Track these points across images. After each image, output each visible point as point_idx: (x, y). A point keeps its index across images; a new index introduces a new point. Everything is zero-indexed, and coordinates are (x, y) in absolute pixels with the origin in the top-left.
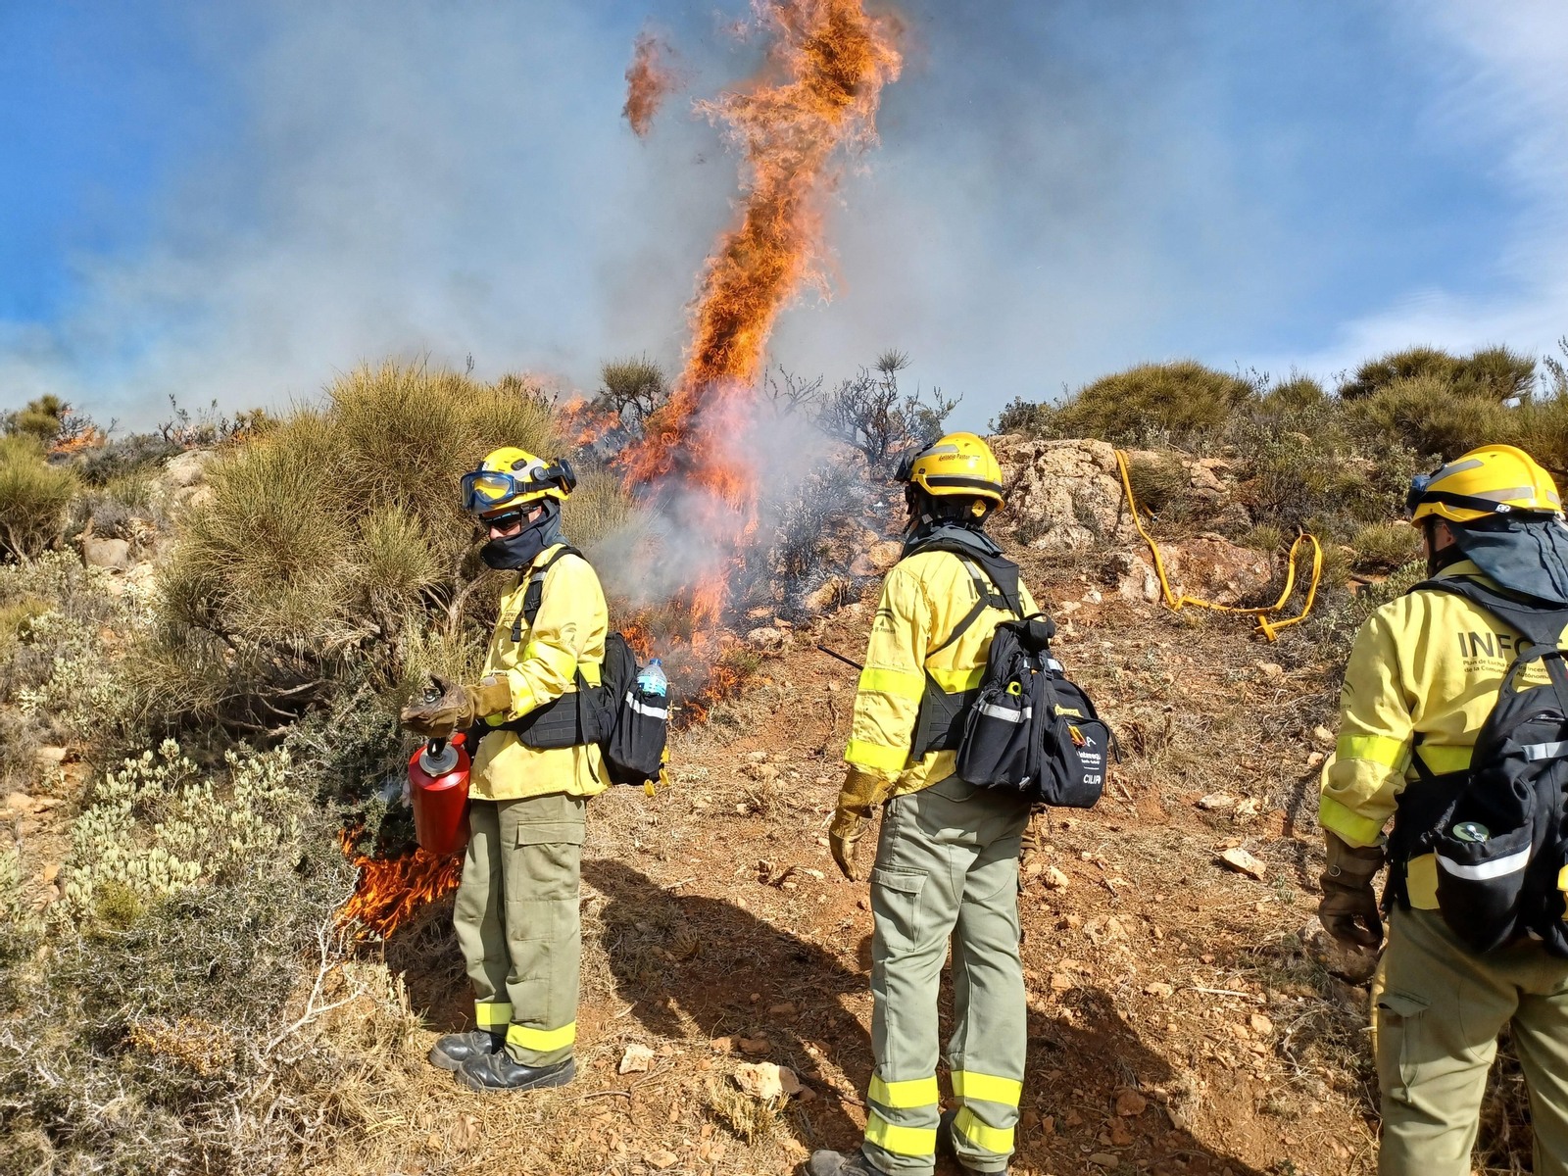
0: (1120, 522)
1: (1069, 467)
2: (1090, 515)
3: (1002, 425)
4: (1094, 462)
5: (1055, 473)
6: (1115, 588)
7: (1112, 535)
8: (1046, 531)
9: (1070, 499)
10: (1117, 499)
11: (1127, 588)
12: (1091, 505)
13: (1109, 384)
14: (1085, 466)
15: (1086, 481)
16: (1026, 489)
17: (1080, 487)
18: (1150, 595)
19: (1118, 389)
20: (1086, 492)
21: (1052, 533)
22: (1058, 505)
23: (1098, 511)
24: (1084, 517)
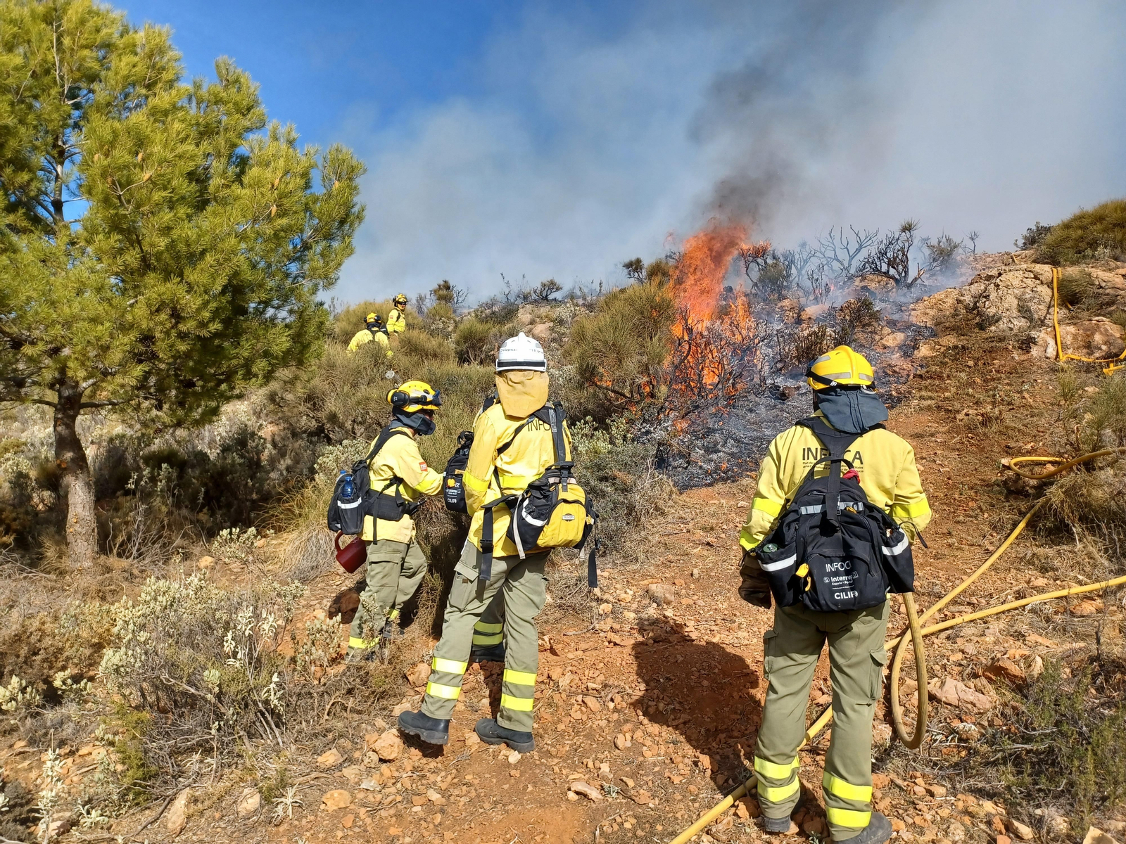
0: (1048, 313)
1: (1016, 283)
2: (1028, 310)
3: (1025, 244)
4: (1036, 278)
5: (1007, 287)
6: (1028, 352)
7: (1042, 321)
8: (997, 321)
9: (1016, 302)
10: (1048, 299)
11: (1035, 351)
12: (1030, 304)
13: (1081, 217)
14: (1029, 282)
15: (1028, 290)
16: (987, 297)
17: (1024, 293)
18: (1048, 355)
19: (1085, 221)
20: (1028, 296)
21: (1001, 323)
22: (1006, 306)
23: (1033, 307)
24: (1024, 311)
